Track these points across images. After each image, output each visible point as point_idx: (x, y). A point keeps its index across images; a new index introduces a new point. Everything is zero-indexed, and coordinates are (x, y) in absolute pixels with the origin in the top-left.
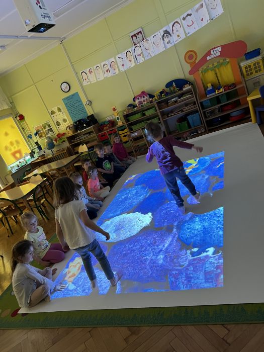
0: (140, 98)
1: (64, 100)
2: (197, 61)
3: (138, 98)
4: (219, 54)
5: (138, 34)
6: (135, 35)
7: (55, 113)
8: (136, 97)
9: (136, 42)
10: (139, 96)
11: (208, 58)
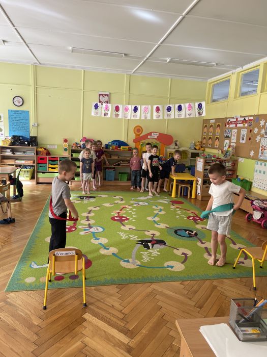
2: (141, 135)
4: (156, 137)
5: (105, 95)
6: (102, 95)
9: (101, 100)
11: (149, 137)
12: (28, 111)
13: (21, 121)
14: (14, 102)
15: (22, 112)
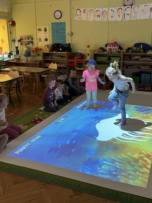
0: (111, 46)
1: (53, 24)
3: (110, 46)
7: (41, 30)
8: (109, 44)
10: (112, 44)
12: (65, 22)
13: (60, 31)
14: (55, 16)
15: (61, 23)
